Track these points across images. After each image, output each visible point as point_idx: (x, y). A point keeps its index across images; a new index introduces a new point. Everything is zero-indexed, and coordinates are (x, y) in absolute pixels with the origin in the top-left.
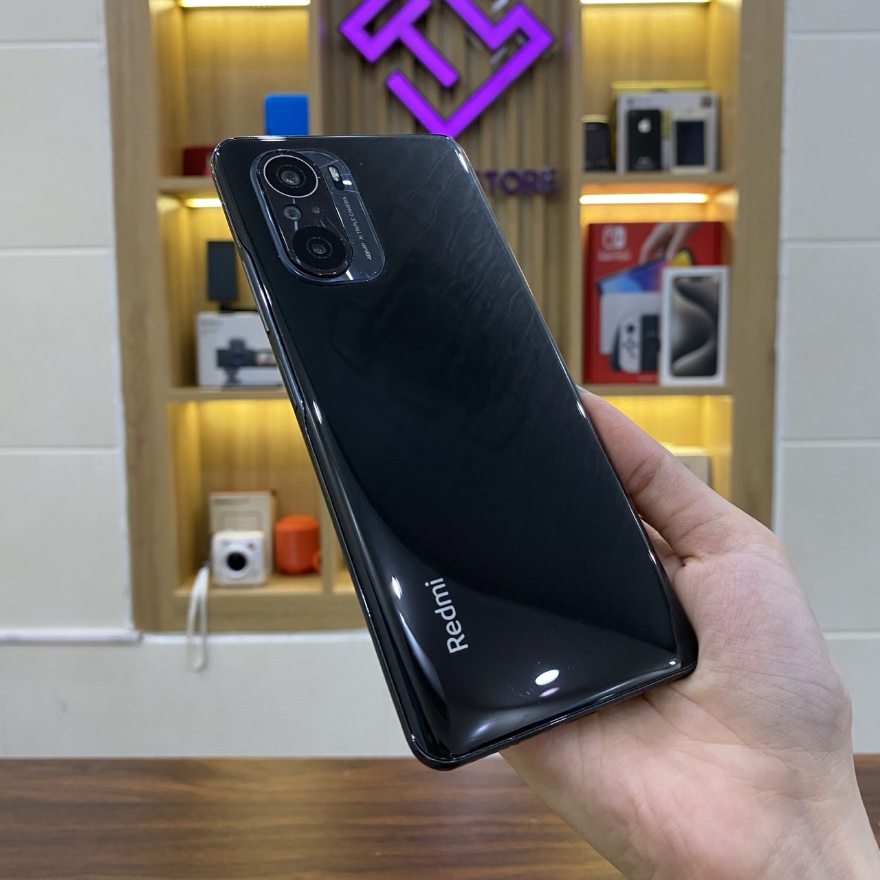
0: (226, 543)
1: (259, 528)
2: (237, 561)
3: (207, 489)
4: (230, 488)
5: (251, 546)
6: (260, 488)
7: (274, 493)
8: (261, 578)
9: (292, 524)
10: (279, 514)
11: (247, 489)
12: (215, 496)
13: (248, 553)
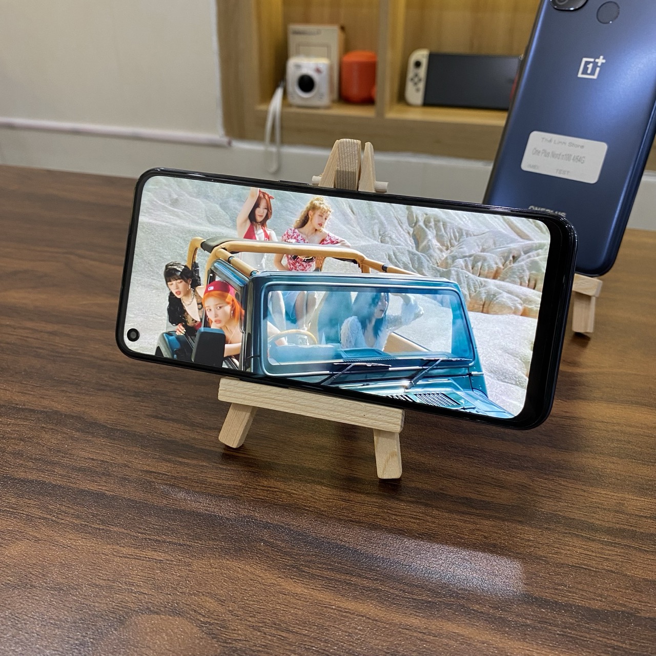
0: (298, 66)
1: (329, 57)
2: (306, 84)
3: (288, 19)
4: (307, 20)
5: (318, 71)
6: (332, 22)
7: (343, 28)
8: (326, 101)
9: (358, 56)
10: (347, 47)
11: (321, 22)
12: (294, 27)
13: (316, 77)
